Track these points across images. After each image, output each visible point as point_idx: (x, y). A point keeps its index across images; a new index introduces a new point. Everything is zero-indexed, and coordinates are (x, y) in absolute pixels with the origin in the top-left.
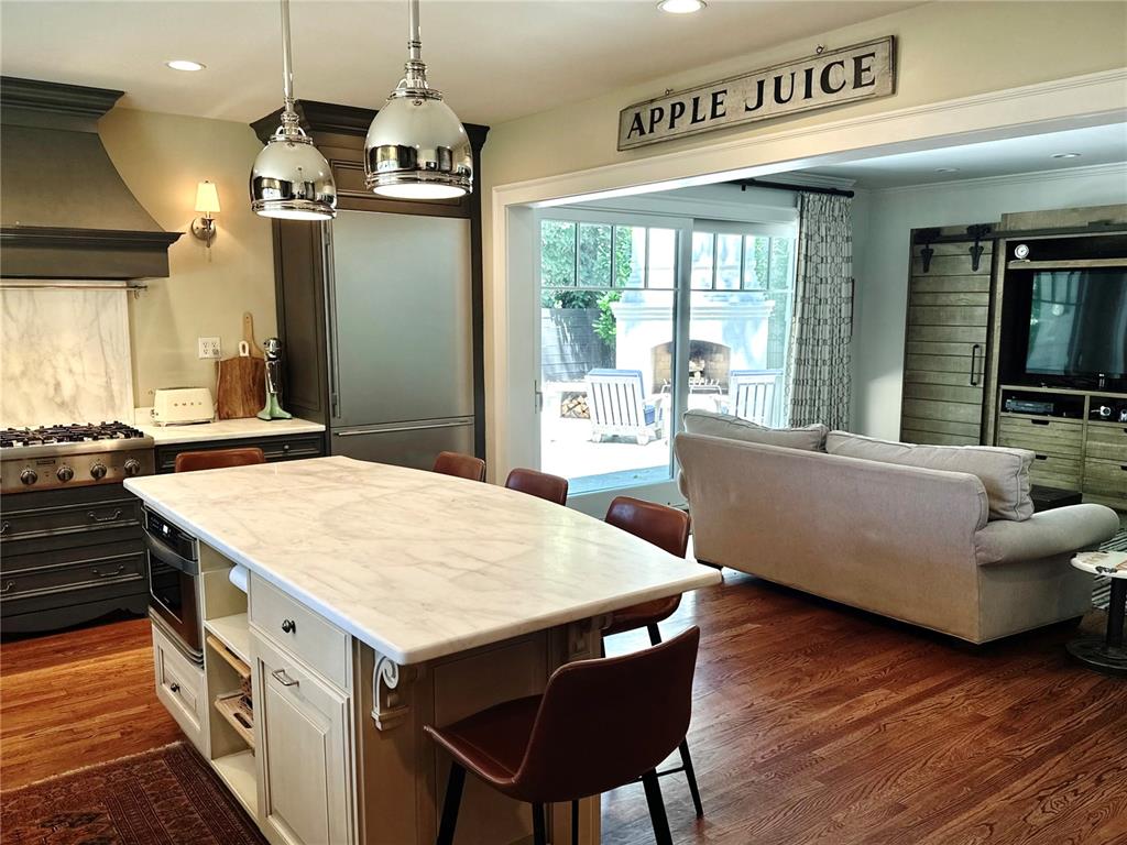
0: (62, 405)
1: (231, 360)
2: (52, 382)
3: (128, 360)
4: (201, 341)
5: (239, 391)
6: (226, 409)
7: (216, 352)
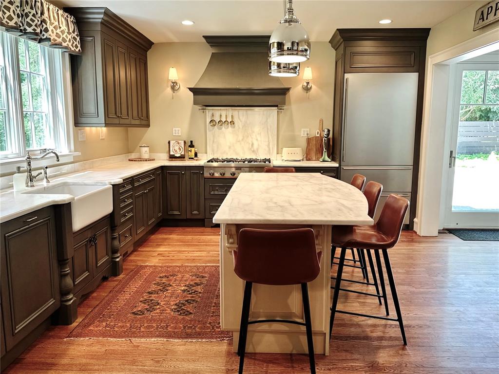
0: (253, 151)
1: (313, 138)
2: (251, 143)
3: (276, 137)
4: (302, 130)
5: (314, 149)
6: (308, 157)
7: (308, 134)
